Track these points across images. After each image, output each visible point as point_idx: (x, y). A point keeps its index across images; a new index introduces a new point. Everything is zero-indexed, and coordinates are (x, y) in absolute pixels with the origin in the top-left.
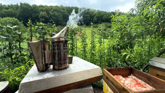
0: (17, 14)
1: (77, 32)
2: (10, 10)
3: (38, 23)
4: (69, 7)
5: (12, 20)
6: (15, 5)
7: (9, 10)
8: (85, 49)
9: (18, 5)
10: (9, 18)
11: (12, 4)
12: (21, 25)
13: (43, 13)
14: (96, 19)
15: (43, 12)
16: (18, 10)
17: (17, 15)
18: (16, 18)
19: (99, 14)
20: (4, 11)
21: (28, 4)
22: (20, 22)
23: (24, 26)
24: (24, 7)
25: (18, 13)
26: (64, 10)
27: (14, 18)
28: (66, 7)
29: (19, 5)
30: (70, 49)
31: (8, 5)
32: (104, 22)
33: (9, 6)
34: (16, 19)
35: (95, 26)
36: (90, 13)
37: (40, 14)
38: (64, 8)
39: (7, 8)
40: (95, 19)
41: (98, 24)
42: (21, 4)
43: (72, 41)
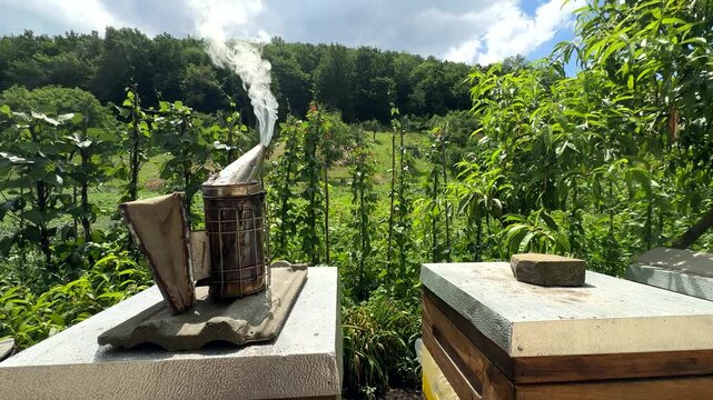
0: (92, 73)
1: (342, 148)
2: (64, 58)
3: (164, 106)
4: (308, 45)
5: (68, 98)
6: (84, 36)
7: (62, 58)
8: (365, 218)
9: (99, 35)
10: (60, 90)
11: (72, 33)
12: (106, 119)
13: (198, 71)
14: (423, 94)
15: (197, 64)
16: (98, 58)
17: (91, 77)
18: (84, 89)
19: (435, 76)
20: (39, 61)
21: (138, 33)
22: (102, 108)
23: (118, 125)
24: (121, 45)
25: (95, 69)
26: (287, 56)
27: (77, 90)
28: (298, 47)
29: (102, 35)
30: (300, 219)
31: (56, 38)
32: (455, 109)
33: (59, 39)
34: (87, 95)
35: (418, 125)
36: (397, 71)
37: (185, 73)
38: (289, 50)
39: (52, 52)
40: (419, 95)
41: (430, 117)
42: (110, 32)
43: (312, 186)
